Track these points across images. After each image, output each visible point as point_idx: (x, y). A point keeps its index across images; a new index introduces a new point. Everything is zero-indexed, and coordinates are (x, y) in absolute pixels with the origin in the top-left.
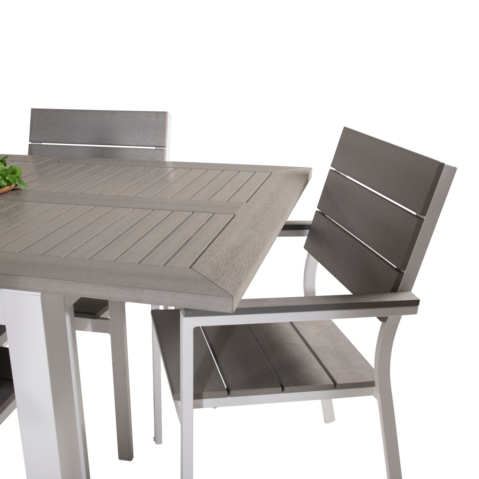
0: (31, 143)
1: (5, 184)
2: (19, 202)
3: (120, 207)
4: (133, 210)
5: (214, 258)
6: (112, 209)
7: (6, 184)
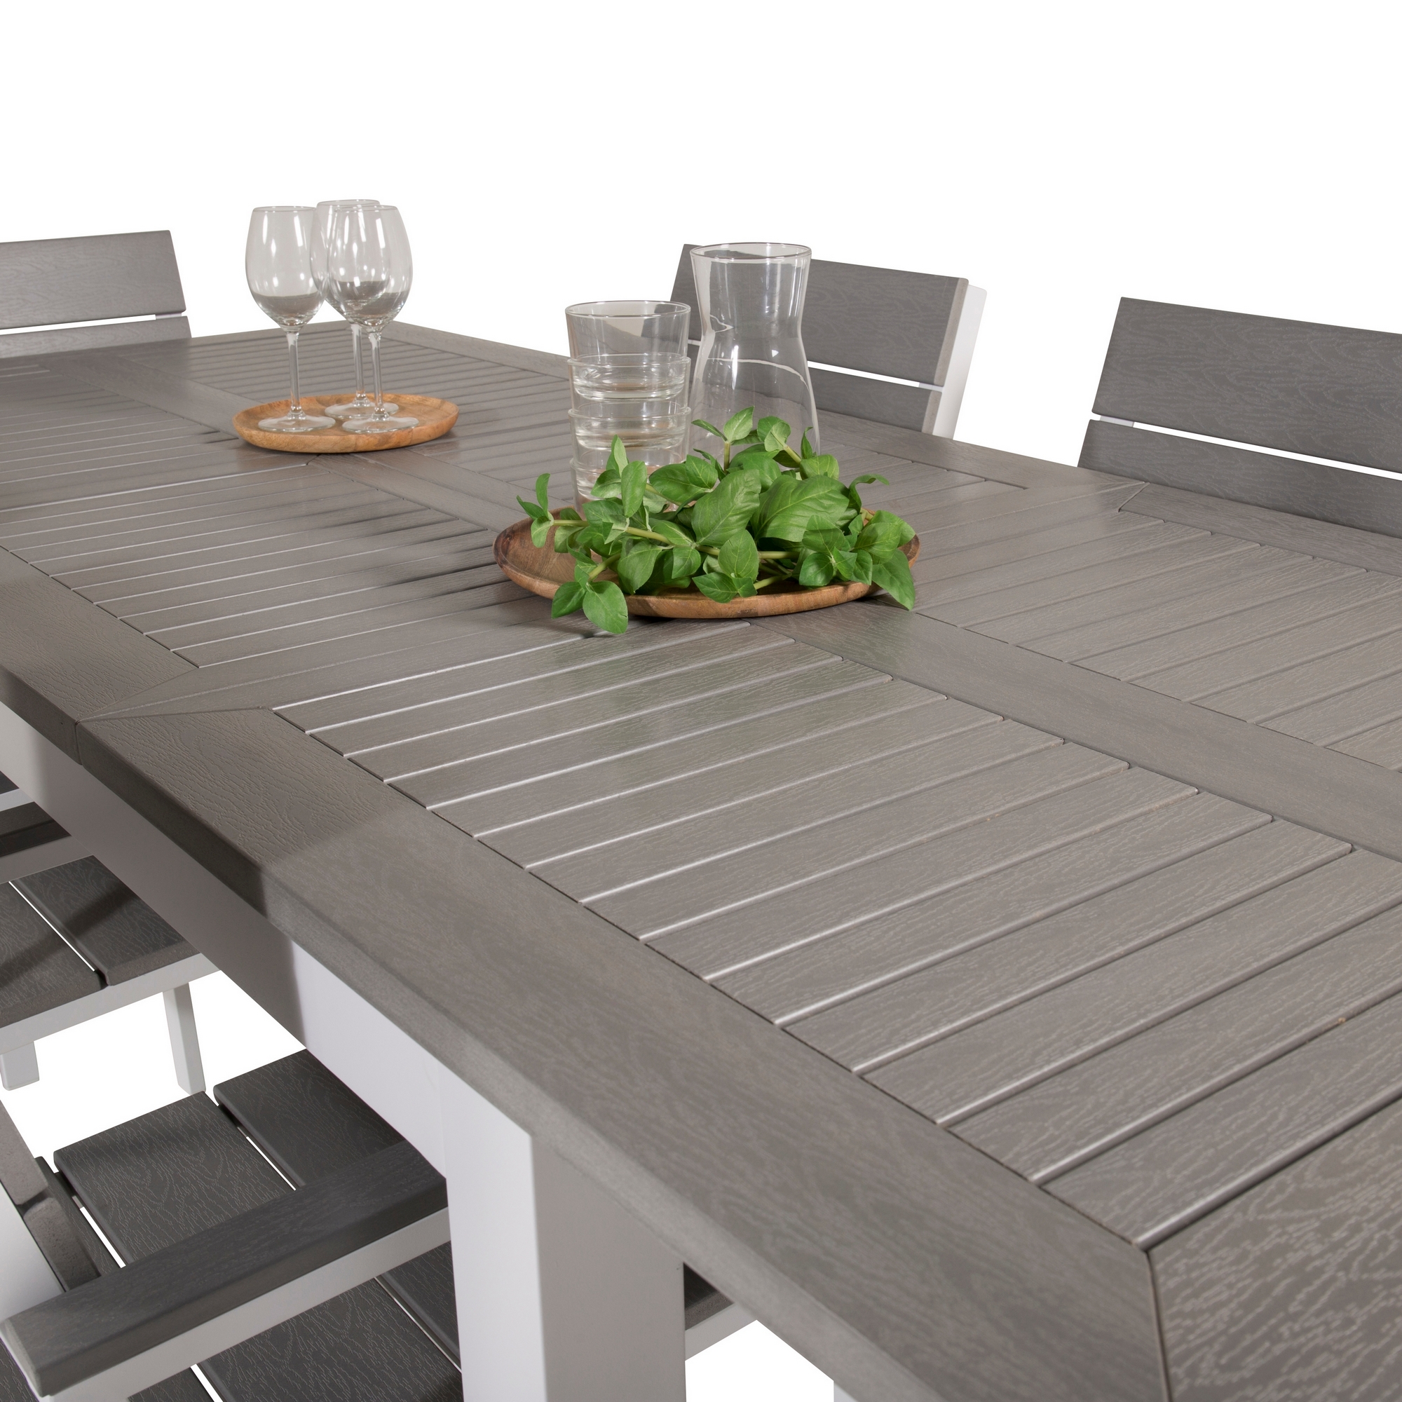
0: (1097, 418)
1: (815, 578)
2: (831, 657)
3: (1152, 771)
4: (1198, 793)
5: (1317, 1224)
6: (1120, 769)
7: (820, 580)
